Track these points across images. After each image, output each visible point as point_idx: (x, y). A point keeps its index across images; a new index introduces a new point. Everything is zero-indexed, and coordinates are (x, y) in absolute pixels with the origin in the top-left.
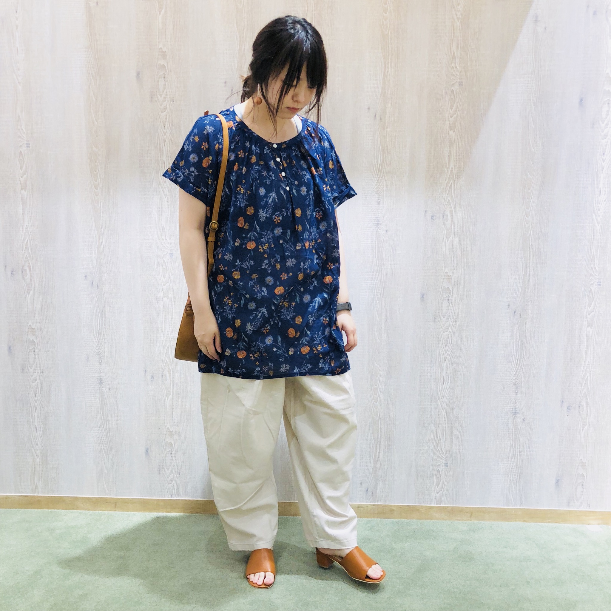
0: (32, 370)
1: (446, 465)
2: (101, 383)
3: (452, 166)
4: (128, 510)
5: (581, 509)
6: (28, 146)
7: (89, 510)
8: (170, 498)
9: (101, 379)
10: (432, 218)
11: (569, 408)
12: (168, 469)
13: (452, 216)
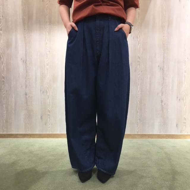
0: (3, 91)
1: (140, 120)
2: (26, 94)
3: (139, 21)
4: (35, 138)
5: (185, 134)
6: (3, 16)
7: (21, 138)
8: (49, 133)
9: (26, 93)
10: (133, 38)
11: (179, 100)
12: (48, 123)
13: (140, 37)
